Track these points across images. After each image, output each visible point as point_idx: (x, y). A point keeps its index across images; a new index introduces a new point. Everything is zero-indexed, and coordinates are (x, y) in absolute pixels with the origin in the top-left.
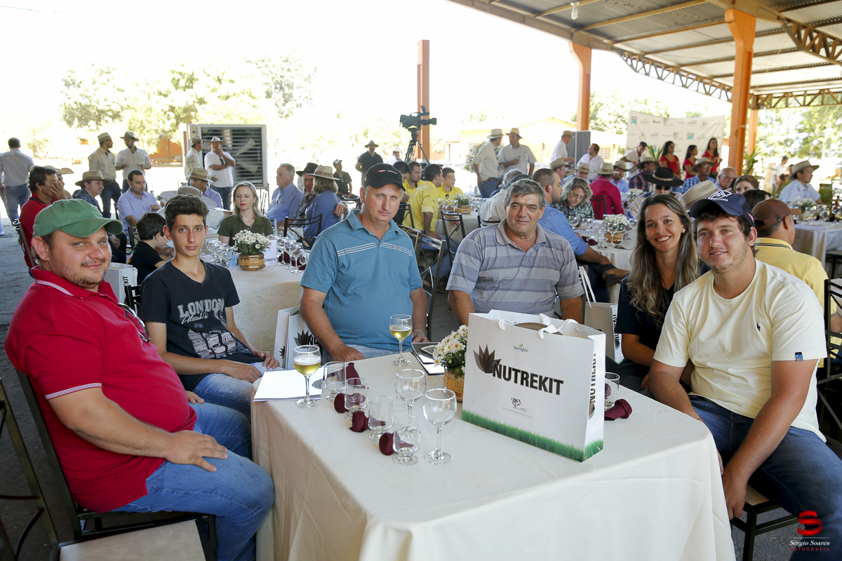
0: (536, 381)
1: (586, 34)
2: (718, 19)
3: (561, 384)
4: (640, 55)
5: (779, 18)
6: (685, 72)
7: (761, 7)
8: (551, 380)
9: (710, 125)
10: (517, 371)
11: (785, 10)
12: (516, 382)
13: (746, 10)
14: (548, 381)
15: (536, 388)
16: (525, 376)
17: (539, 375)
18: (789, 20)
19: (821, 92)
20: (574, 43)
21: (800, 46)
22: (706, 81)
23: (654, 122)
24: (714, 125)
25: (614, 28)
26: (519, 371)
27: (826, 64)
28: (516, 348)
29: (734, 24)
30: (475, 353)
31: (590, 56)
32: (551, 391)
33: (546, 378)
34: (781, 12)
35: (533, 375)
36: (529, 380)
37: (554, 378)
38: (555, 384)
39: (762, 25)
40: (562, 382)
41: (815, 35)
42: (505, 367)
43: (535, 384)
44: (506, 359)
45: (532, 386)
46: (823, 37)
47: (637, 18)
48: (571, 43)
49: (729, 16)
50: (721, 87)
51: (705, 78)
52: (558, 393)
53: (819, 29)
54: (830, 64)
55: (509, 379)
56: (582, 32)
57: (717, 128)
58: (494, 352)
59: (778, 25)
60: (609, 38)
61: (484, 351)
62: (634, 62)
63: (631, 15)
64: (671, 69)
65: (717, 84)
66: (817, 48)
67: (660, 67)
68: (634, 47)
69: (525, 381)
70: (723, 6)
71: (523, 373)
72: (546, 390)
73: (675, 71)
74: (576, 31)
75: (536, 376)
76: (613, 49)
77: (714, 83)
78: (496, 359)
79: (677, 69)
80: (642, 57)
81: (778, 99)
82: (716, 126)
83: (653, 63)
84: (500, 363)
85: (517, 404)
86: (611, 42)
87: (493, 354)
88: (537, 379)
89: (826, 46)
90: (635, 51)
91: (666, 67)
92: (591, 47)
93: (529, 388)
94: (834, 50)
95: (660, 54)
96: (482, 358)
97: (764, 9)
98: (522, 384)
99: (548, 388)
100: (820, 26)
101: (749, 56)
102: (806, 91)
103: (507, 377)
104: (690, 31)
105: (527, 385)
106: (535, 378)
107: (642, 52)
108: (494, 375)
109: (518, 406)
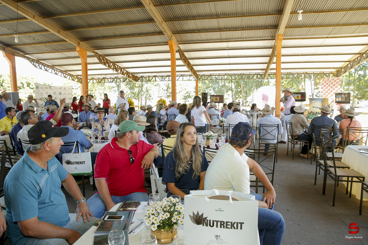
0: (229, 225)
1: (11, 49)
2: (73, 49)
3: (243, 224)
4: (37, 60)
5: (94, 52)
6: (56, 68)
7: (88, 47)
8: (237, 223)
9: (67, 89)
10: (217, 222)
11: (95, 50)
12: (217, 226)
13: (83, 47)
14: (236, 224)
15: (229, 228)
16: (222, 223)
17: (230, 221)
18: (97, 53)
19: (104, 78)
20: (6, 53)
21: (101, 63)
22: (64, 72)
23: (46, 88)
24: (68, 89)
25: (26, 48)
26: (219, 221)
27: (108, 69)
28: (216, 210)
29: (80, 52)
30: (190, 216)
31: (14, 59)
32: (237, 228)
33: (235, 223)
34: (94, 50)
35: (227, 222)
36: (225, 225)
37: (239, 222)
38: (239, 225)
39: (89, 53)
40: (243, 223)
41: (104, 59)
42: (210, 221)
43: (228, 226)
44: (210, 216)
45: (226, 227)
46: (107, 60)
47: (38, 45)
48: (4, 53)
49: (78, 49)
50: (70, 75)
51: (63, 71)
52: (241, 228)
53: (105, 57)
54: (109, 69)
55: (213, 226)
56: (9, 48)
57: (70, 90)
58: (203, 214)
59: (93, 54)
60: (23, 52)
61: (196, 214)
62: (35, 63)
63: (34, 43)
64: (50, 67)
65: (68, 74)
66: (106, 64)
67: (46, 66)
68: (35, 57)
69: (222, 226)
70: (75, 45)
71: (221, 222)
72: (234, 228)
73: (52, 68)
74: (6, 47)
75: (229, 222)
76: (24, 57)
77: (67, 73)
78: (204, 217)
79: (53, 67)
80: (38, 61)
81: (90, 80)
82: (69, 89)
83: (43, 64)
84: (207, 219)
85: (218, 238)
86: (24, 54)
87: (202, 215)
88: (230, 224)
89: (108, 63)
90: (34, 58)
91: (48, 66)
92: (15, 55)
93: (225, 229)
94: (110, 64)
95: (46, 61)
96: (195, 218)
97: (89, 48)
98: (221, 227)
99: (236, 227)
100: (106, 56)
101: (87, 64)
102: (99, 78)
103: (212, 225)
104: (60, 53)
105: (224, 227)
106: (228, 224)
107: (37, 59)
108: (203, 225)
109: (219, 239)
